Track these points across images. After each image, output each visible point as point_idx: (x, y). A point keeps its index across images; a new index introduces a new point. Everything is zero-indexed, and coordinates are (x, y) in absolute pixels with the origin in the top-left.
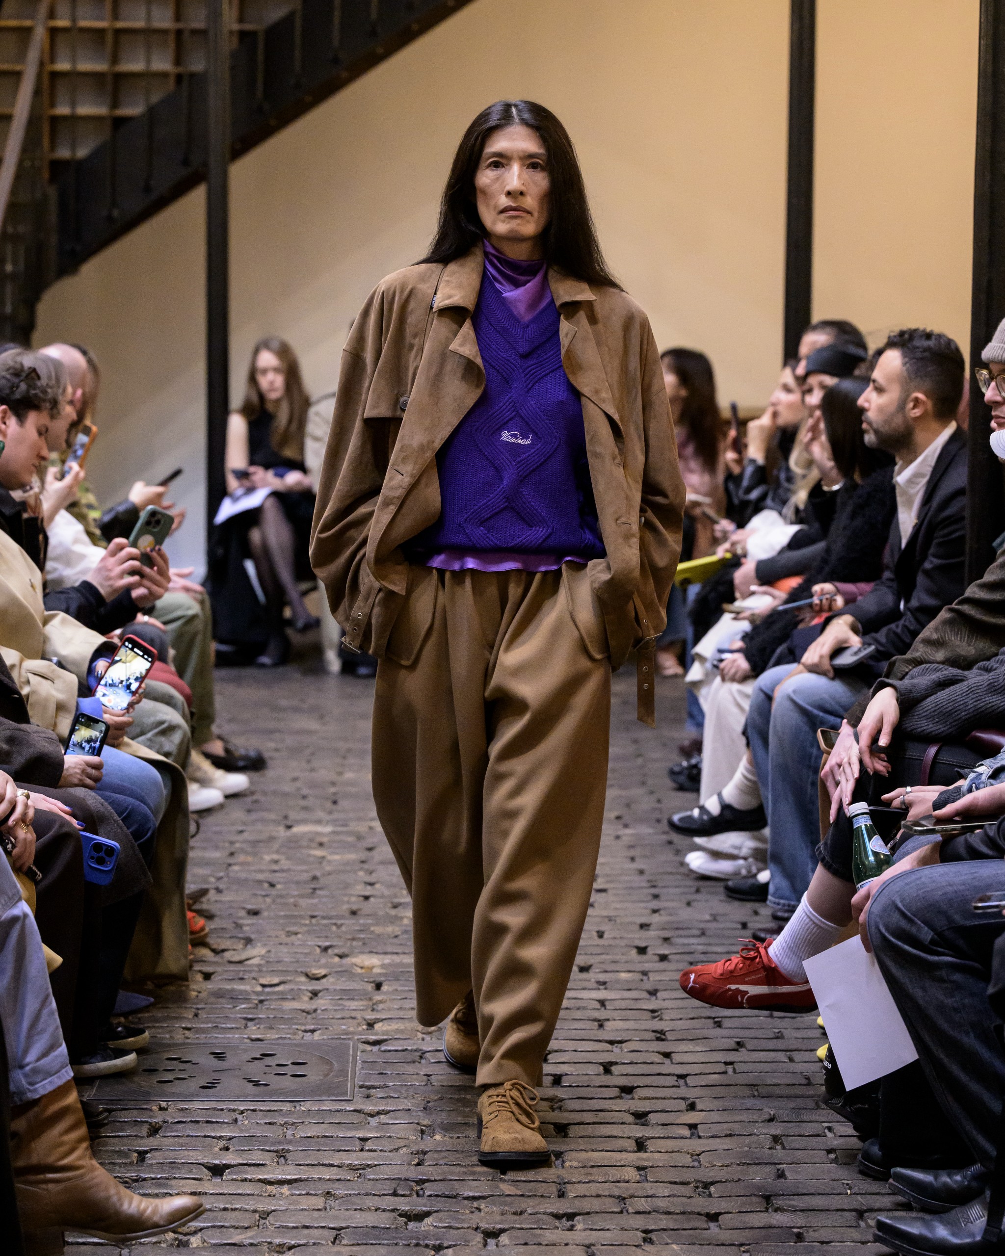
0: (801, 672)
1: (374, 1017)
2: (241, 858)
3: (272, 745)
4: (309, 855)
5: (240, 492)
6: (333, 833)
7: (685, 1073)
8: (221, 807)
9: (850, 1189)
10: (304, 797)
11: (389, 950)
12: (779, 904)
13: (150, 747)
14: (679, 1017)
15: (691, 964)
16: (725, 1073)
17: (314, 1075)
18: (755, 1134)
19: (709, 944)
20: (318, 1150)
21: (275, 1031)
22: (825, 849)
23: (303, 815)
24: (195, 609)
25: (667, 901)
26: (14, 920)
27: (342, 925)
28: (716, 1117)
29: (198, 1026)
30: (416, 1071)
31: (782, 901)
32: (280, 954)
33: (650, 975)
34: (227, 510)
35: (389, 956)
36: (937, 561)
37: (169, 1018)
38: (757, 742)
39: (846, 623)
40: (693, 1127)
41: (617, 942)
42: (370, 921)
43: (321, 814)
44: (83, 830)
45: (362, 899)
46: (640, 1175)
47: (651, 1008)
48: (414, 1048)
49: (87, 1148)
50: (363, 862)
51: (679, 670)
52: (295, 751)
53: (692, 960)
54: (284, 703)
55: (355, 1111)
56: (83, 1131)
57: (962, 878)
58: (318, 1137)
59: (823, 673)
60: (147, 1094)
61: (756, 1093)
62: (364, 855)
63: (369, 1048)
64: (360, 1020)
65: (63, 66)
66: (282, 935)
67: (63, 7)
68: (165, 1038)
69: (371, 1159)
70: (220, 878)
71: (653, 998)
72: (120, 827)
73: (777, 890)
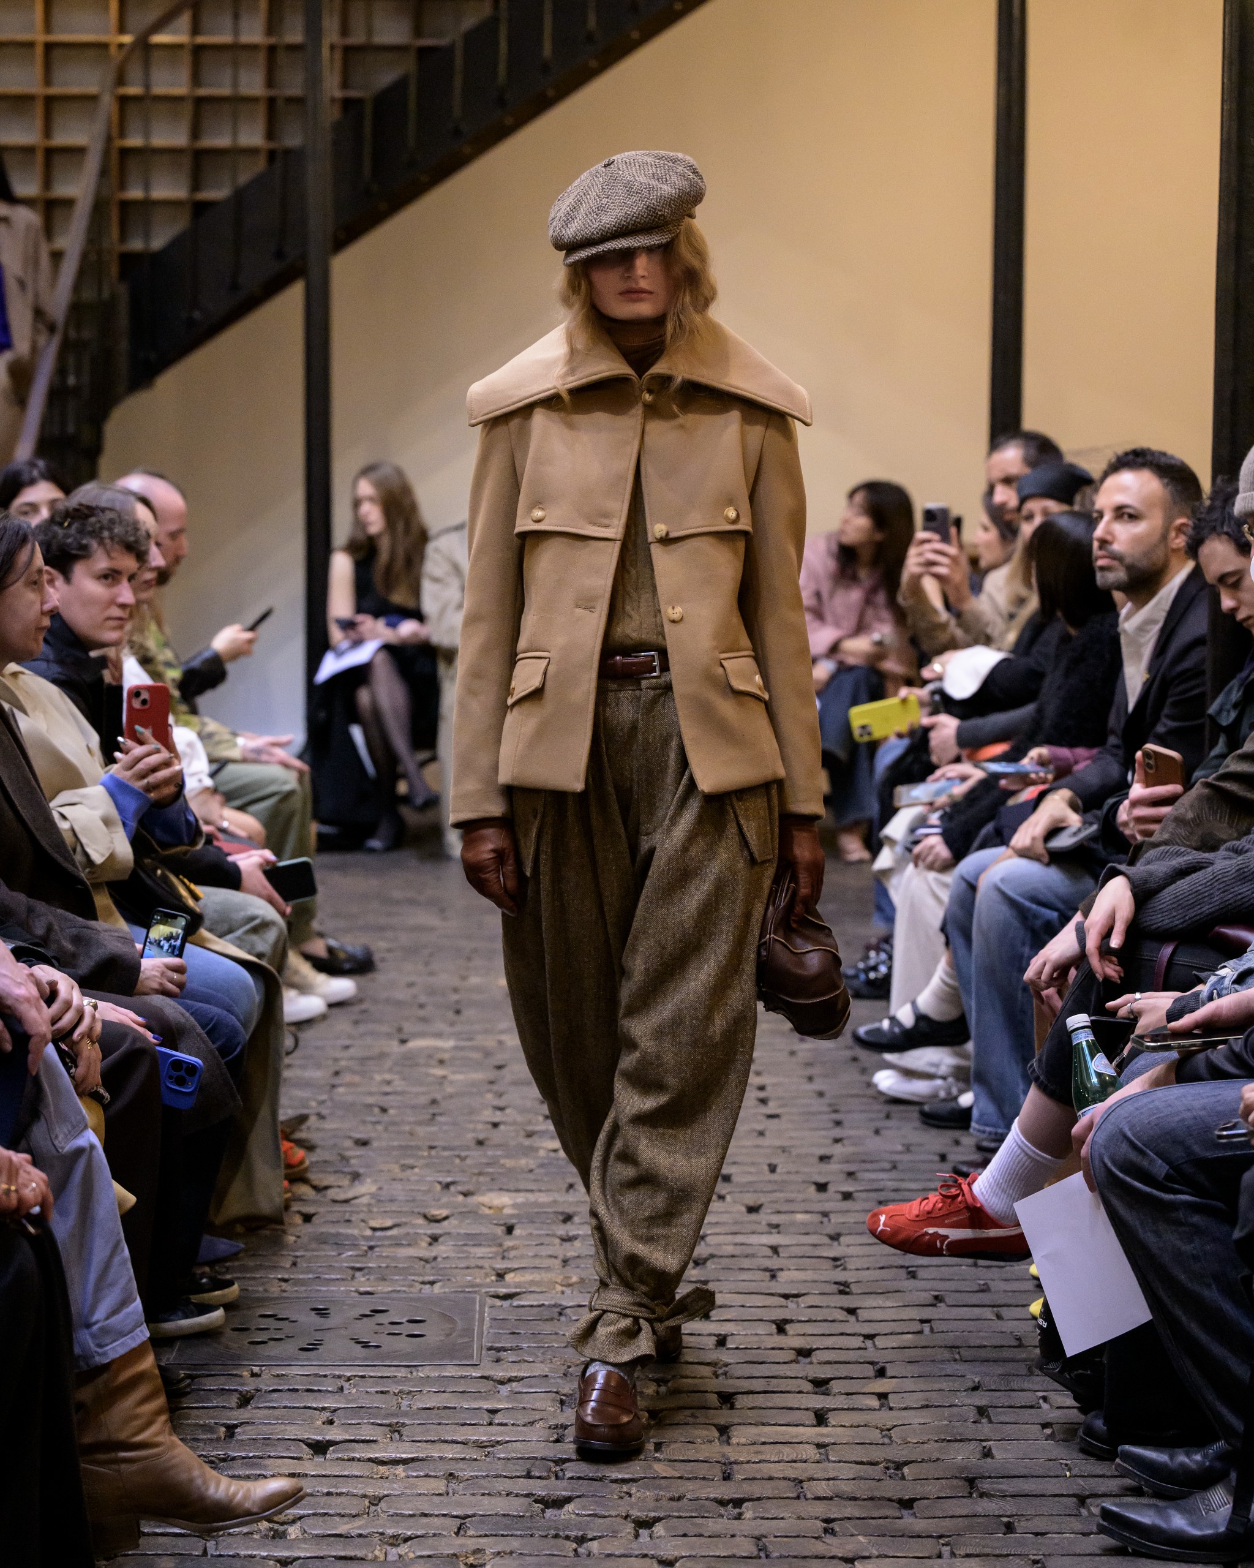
0: (1010, 857)
1: (504, 1266)
2: (347, 1078)
3: (382, 945)
4: (428, 1075)
5: (345, 645)
6: (456, 1048)
7: (873, 1332)
8: (323, 1017)
9: (1069, 1470)
10: (421, 1006)
11: (522, 1186)
12: (984, 1132)
13: (239, 947)
14: (866, 1266)
16: (920, 1332)
17: (434, 1334)
18: (956, 1405)
19: (902, 1180)
20: (439, 1424)
21: (388, 1283)
22: (1039, 1066)
23: (420, 1027)
24: (292, 784)
25: (851, 1128)
26: (79, 1152)
27: (466, 1157)
28: (909, 1384)
29: (296, 1276)
30: (555, 1330)
31: (988, 1129)
32: (394, 1192)
33: (832, 1216)
34: (330, 666)
35: (522, 1194)
36: (1171, 724)
37: (261, 1265)
38: (958, 940)
39: (1063, 799)
40: (883, 1396)
41: (793, 1177)
42: (499, 1153)
43: (440, 1026)
44: (159, 1045)
45: (490, 1126)
46: (820, 1454)
47: (832, 1255)
48: (553, 1303)
49: (166, 1421)
50: (492, 1082)
51: (865, 855)
52: (411, 951)
54: (397, 894)
55: (482, 1377)
56: (160, 1401)
57: (1202, 1101)
58: (438, 1408)
59: (1037, 858)
60: (237, 1357)
61: (957, 1357)
62: (492, 1074)
63: (498, 1302)
64: (488, 1270)
65: (134, 141)
66: (396, 1169)
67: (135, 72)
68: (257, 1292)
69: (501, 1434)
70: (323, 1102)
71: (836, 1243)
72: (204, 1042)
73: (982, 1115)
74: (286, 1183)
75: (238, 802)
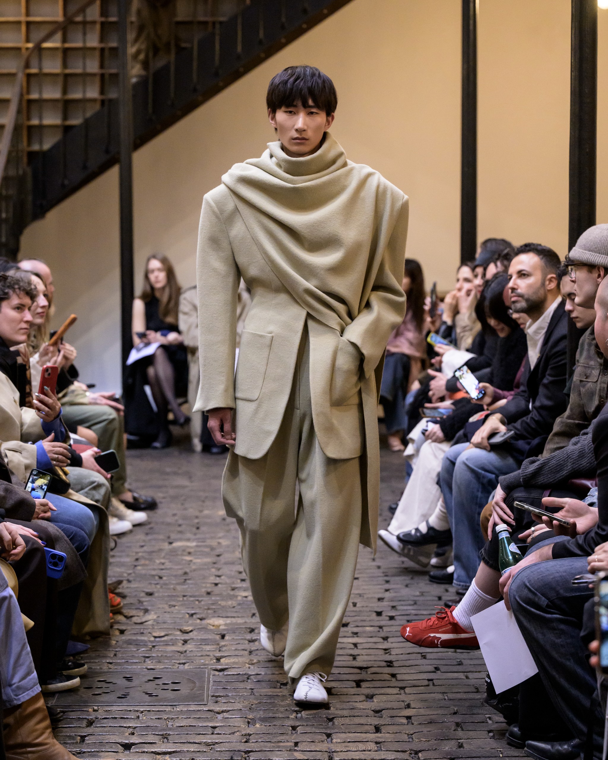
0: (471, 448)
1: (220, 655)
2: (142, 562)
3: (161, 495)
4: (182, 560)
5: (141, 345)
6: (197, 546)
7: (404, 686)
8: (131, 531)
9: (502, 754)
10: (180, 525)
11: (229, 615)
12: (460, 585)
13: (87, 497)
14: (401, 653)
15: (408, 621)
16: (428, 685)
17: (185, 689)
18: (446, 722)
19: (420, 610)
20: (187, 734)
21: (162, 664)
22: (485, 552)
23: (179, 536)
24: (113, 414)
25: (394, 584)
26: (4, 598)
27: (202, 601)
28: (422, 711)
29: (116, 661)
30: (245, 687)
31: (462, 584)
32: (165, 619)
33: (384, 628)
34: (134, 356)
35: (230, 619)
36: (551, 379)
37: (99, 656)
38: (446, 490)
39: (497, 418)
40: (409, 718)
41: (365, 609)
42: (218, 598)
43: (189, 535)
44: (46, 546)
45: (213, 585)
46: (377, 747)
47: (384, 647)
48: (244, 673)
49: (50, 732)
50: (214, 563)
51: (402, 447)
52: (174, 498)
53: (408, 619)
54: (168, 470)
55: (208, 710)
56: (47, 722)
57: (564, 568)
58: (187, 726)
59: (484, 448)
60: (86, 702)
61: (446, 698)
62: (214, 559)
63: (217, 673)
64: (212, 657)
65: (34, 96)
66: (166, 607)
67: (34, 62)
68: (97, 669)
69: (218, 739)
70: (129, 574)
71: (386, 642)
72: (69, 544)
73: (458, 576)
74: (111, 615)
75: (87, 425)
